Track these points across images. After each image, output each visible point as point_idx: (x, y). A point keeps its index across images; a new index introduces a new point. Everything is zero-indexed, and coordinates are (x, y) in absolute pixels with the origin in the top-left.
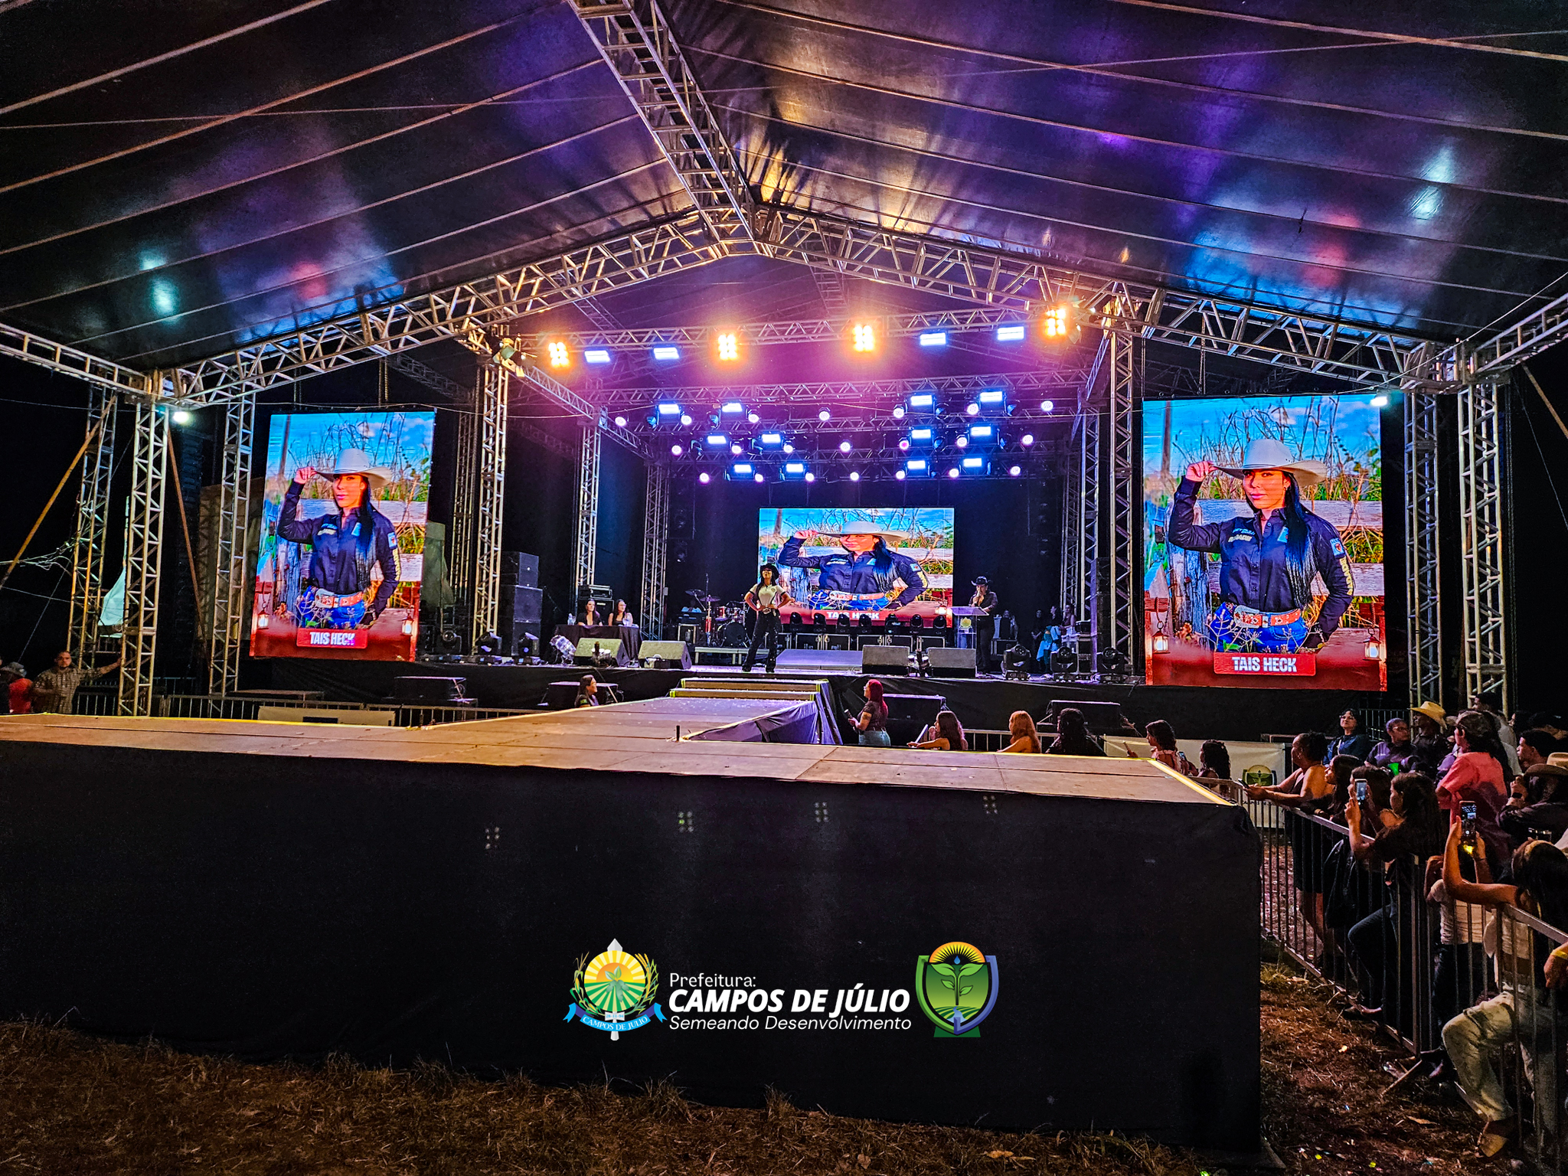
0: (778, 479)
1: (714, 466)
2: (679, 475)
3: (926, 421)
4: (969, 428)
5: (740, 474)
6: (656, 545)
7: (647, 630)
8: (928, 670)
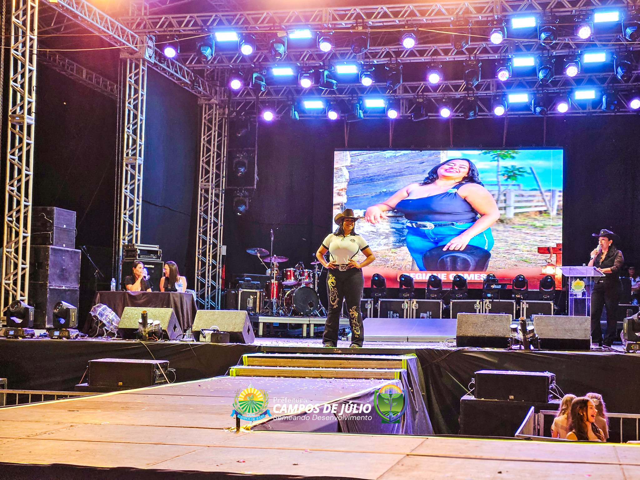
0: (354, 116)
1: (279, 102)
2: (239, 113)
3: (528, 48)
4: (581, 55)
5: (310, 111)
6: (211, 197)
7: (203, 296)
8: (534, 341)
